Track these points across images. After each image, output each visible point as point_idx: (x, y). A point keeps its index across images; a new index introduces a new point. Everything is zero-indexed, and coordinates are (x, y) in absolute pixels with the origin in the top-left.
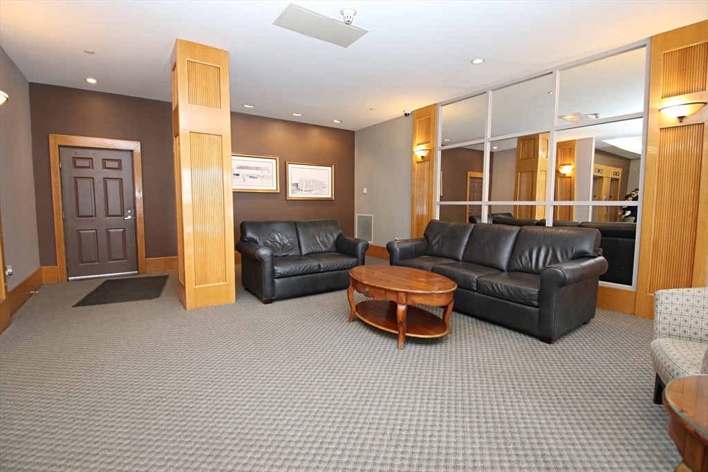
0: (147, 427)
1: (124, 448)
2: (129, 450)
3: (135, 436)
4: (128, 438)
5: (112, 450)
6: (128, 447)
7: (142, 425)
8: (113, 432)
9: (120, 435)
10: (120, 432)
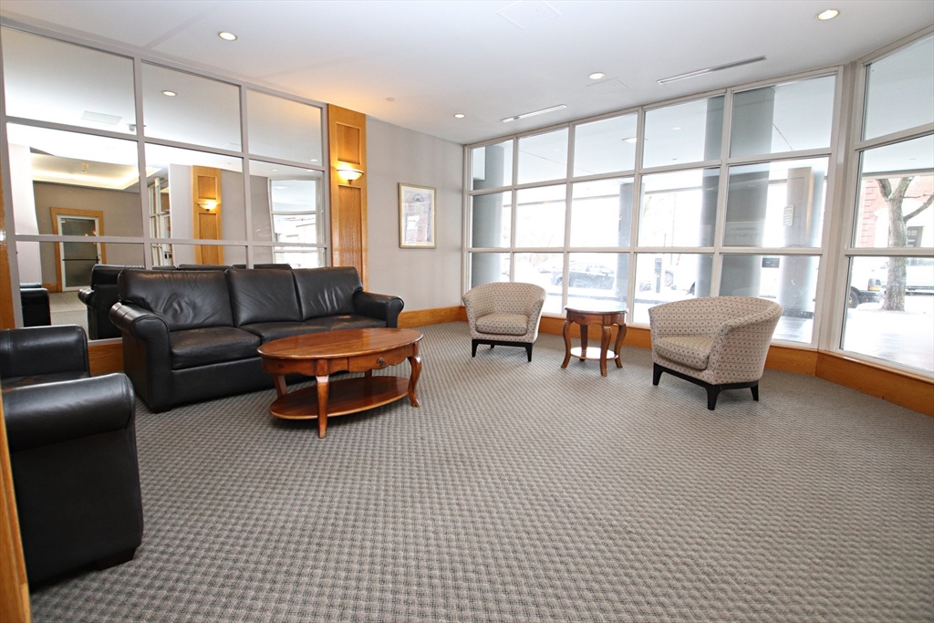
0: (670, 511)
1: (705, 510)
2: (702, 505)
3: (688, 512)
4: (695, 515)
5: (716, 516)
6: (701, 508)
7: (674, 516)
8: (705, 531)
9: (702, 523)
10: (699, 526)
